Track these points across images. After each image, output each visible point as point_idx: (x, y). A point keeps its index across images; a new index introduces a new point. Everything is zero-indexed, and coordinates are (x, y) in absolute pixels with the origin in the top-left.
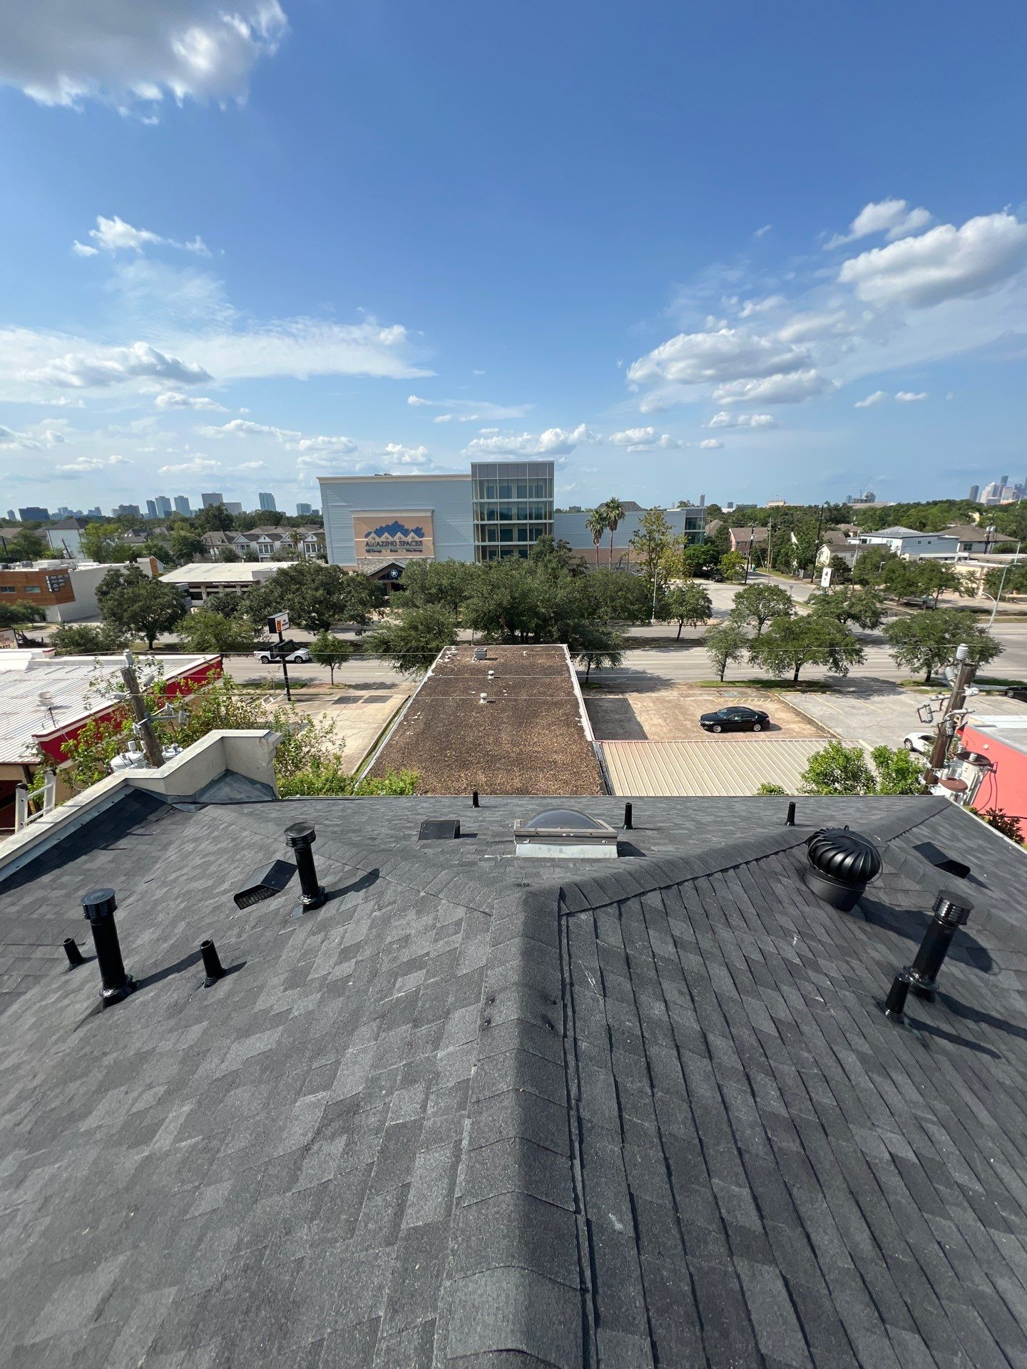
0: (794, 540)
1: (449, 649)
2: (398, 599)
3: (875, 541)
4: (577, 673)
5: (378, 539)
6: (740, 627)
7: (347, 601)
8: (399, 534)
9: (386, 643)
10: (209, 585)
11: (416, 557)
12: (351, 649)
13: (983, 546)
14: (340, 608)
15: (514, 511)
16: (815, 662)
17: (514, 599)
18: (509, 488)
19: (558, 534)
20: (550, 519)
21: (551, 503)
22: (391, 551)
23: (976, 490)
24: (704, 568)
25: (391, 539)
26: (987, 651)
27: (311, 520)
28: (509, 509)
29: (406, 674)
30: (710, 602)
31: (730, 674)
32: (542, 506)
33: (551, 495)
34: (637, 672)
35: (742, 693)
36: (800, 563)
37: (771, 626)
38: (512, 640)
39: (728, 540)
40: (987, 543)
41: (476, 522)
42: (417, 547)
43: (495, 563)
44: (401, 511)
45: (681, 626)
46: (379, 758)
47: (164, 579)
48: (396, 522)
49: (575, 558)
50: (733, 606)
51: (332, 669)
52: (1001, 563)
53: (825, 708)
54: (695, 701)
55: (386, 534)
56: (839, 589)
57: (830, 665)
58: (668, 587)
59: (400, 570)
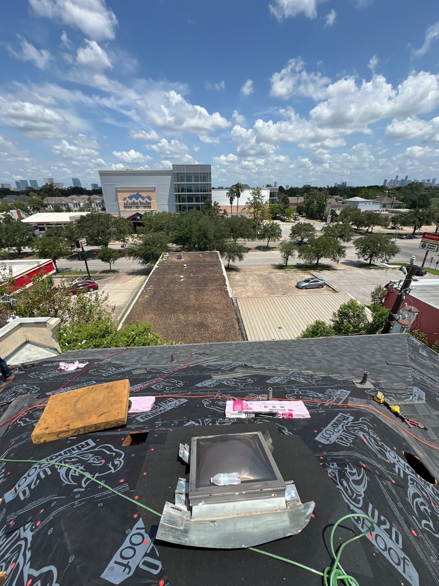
0: (315, 202)
1: (166, 254)
4: (224, 265)
5: (130, 201)
8: (140, 199)
9: (135, 251)
10: (48, 224)
11: (148, 210)
12: (119, 254)
13: (390, 205)
15: (193, 188)
16: (326, 257)
18: (190, 177)
20: (210, 192)
21: (210, 184)
22: (136, 207)
24: (278, 215)
25: (136, 201)
26: (394, 251)
27: (98, 191)
28: (191, 187)
30: (281, 230)
31: (289, 263)
32: (205, 186)
33: (210, 180)
35: (295, 271)
37: (307, 241)
38: (194, 249)
39: (288, 202)
40: (392, 204)
41: (175, 193)
43: (185, 213)
44: (140, 187)
45: (268, 241)
46: (133, 309)
47: (23, 221)
48: (138, 193)
49: (222, 210)
50: (291, 232)
51: (110, 264)
52: (396, 213)
53: (329, 277)
54: (275, 275)
55: (133, 199)
56: (334, 224)
57: (331, 258)
58: (263, 224)
59: (141, 216)
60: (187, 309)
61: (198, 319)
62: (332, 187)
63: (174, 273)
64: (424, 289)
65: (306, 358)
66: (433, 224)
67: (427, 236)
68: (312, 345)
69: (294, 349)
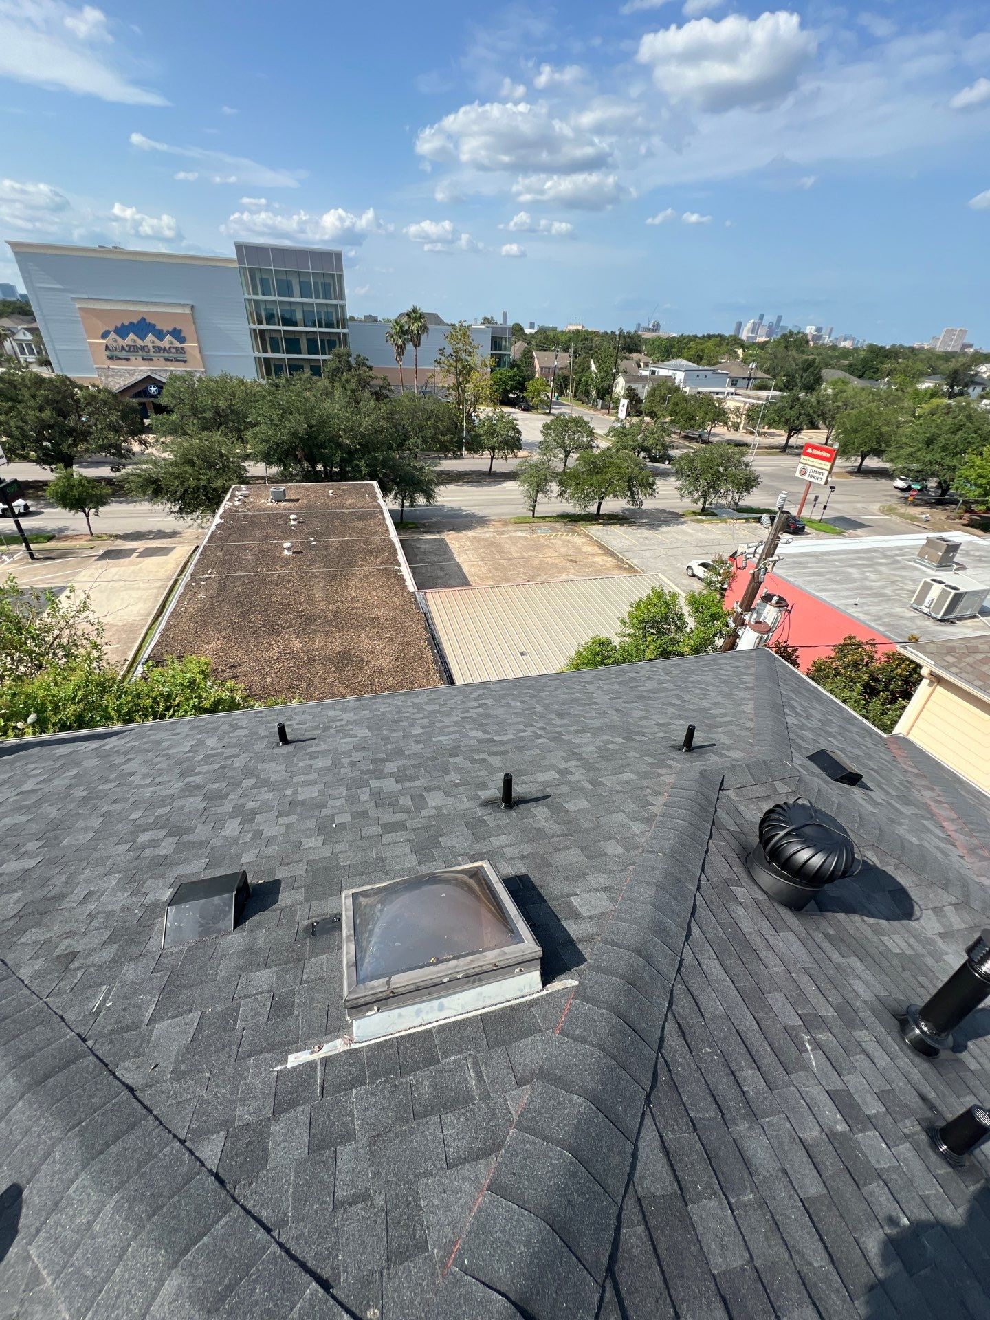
0: (593, 368)
1: (239, 489)
2: (163, 425)
3: (663, 372)
4: (391, 512)
5: (121, 342)
6: (549, 461)
7: (90, 427)
8: (150, 337)
9: (155, 482)
11: (179, 369)
12: (108, 490)
13: (746, 381)
14: (82, 435)
15: (299, 316)
16: (616, 496)
17: (311, 427)
18: (289, 283)
19: (356, 348)
20: (344, 327)
21: (343, 307)
22: (143, 359)
23: (739, 326)
24: (511, 395)
25: (140, 343)
26: (748, 483)
28: (293, 312)
29: (189, 519)
30: (519, 433)
31: (541, 509)
32: (330, 310)
33: (342, 297)
34: (453, 509)
35: (552, 529)
36: (598, 393)
37: (577, 459)
38: (312, 477)
39: (532, 364)
40: (749, 379)
41: (252, 326)
42: (179, 356)
43: (283, 381)
44: (147, 303)
45: (492, 459)
46: (166, 629)
48: (143, 319)
49: (377, 378)
50: (541, 438)
51: (87, 516)
52: (758, 399)
53: (623, 540)
54: (510, 538)
55: (131, 336)
56: (634, 421)
57: (628, 499)
58: (478, 416)
59: (160, 386)
60: (305, 624)
61: (337, 646)
62: (629, 333)
63: (268, 537)
64: (799, 561)
65: (576, 710)
66: (821, 425)
67: (809, 451)
68: (588, 682)
69: (554, 693)
